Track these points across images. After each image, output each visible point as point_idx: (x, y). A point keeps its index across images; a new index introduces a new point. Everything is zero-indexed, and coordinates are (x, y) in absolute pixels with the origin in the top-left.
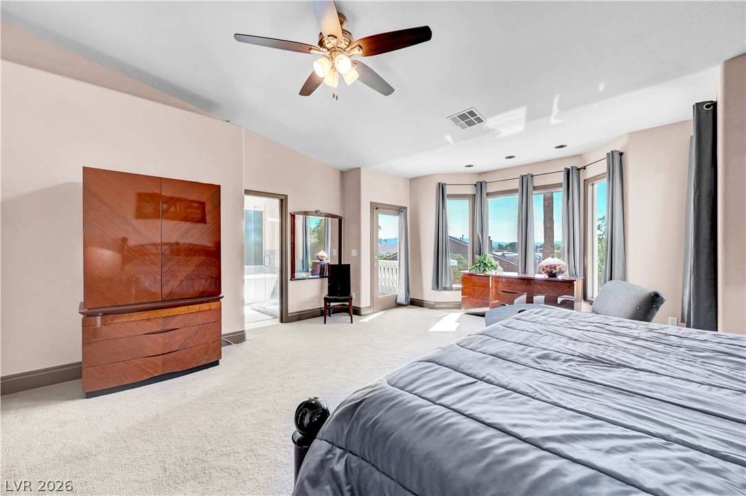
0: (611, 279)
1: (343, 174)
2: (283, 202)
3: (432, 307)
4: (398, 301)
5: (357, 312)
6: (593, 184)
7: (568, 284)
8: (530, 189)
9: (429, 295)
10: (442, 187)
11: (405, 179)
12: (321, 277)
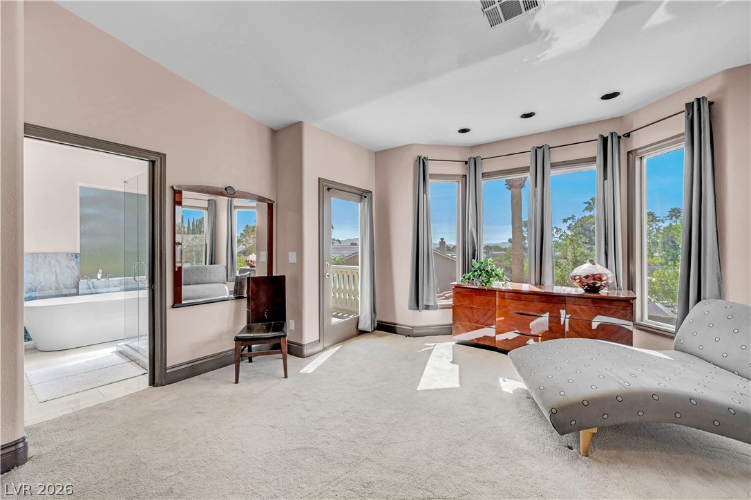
0: (699, 299)
1: (274, 133)
2: (156, 163)
3: (410, 333)
4: (361, 327)
5: (296, 350)
6: (641, 158)
7: (623, 304)
8: (547, 166)
9: (404, 315)
10: (422, 163)
11: (370, 151)
12: (237, 298)
